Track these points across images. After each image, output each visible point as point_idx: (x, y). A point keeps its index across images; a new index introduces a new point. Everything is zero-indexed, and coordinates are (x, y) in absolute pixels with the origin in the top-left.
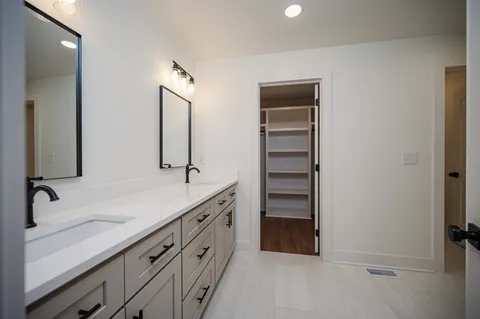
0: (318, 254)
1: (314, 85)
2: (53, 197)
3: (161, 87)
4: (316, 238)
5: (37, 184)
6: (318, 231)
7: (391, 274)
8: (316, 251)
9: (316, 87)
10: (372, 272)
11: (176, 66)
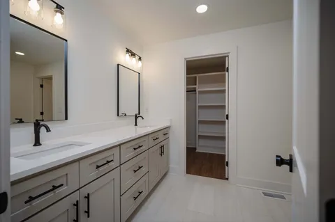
0: (227, 179)
1: (225, 57)
2: (48, 130)
3: (118, 65)
4: (226, 167)
5: (41, 123)
6: (227, 162)
7: (283, 197)
8: (227, 177)
9: (227, 58)
10: (265, 194)
11: (128, 51)
